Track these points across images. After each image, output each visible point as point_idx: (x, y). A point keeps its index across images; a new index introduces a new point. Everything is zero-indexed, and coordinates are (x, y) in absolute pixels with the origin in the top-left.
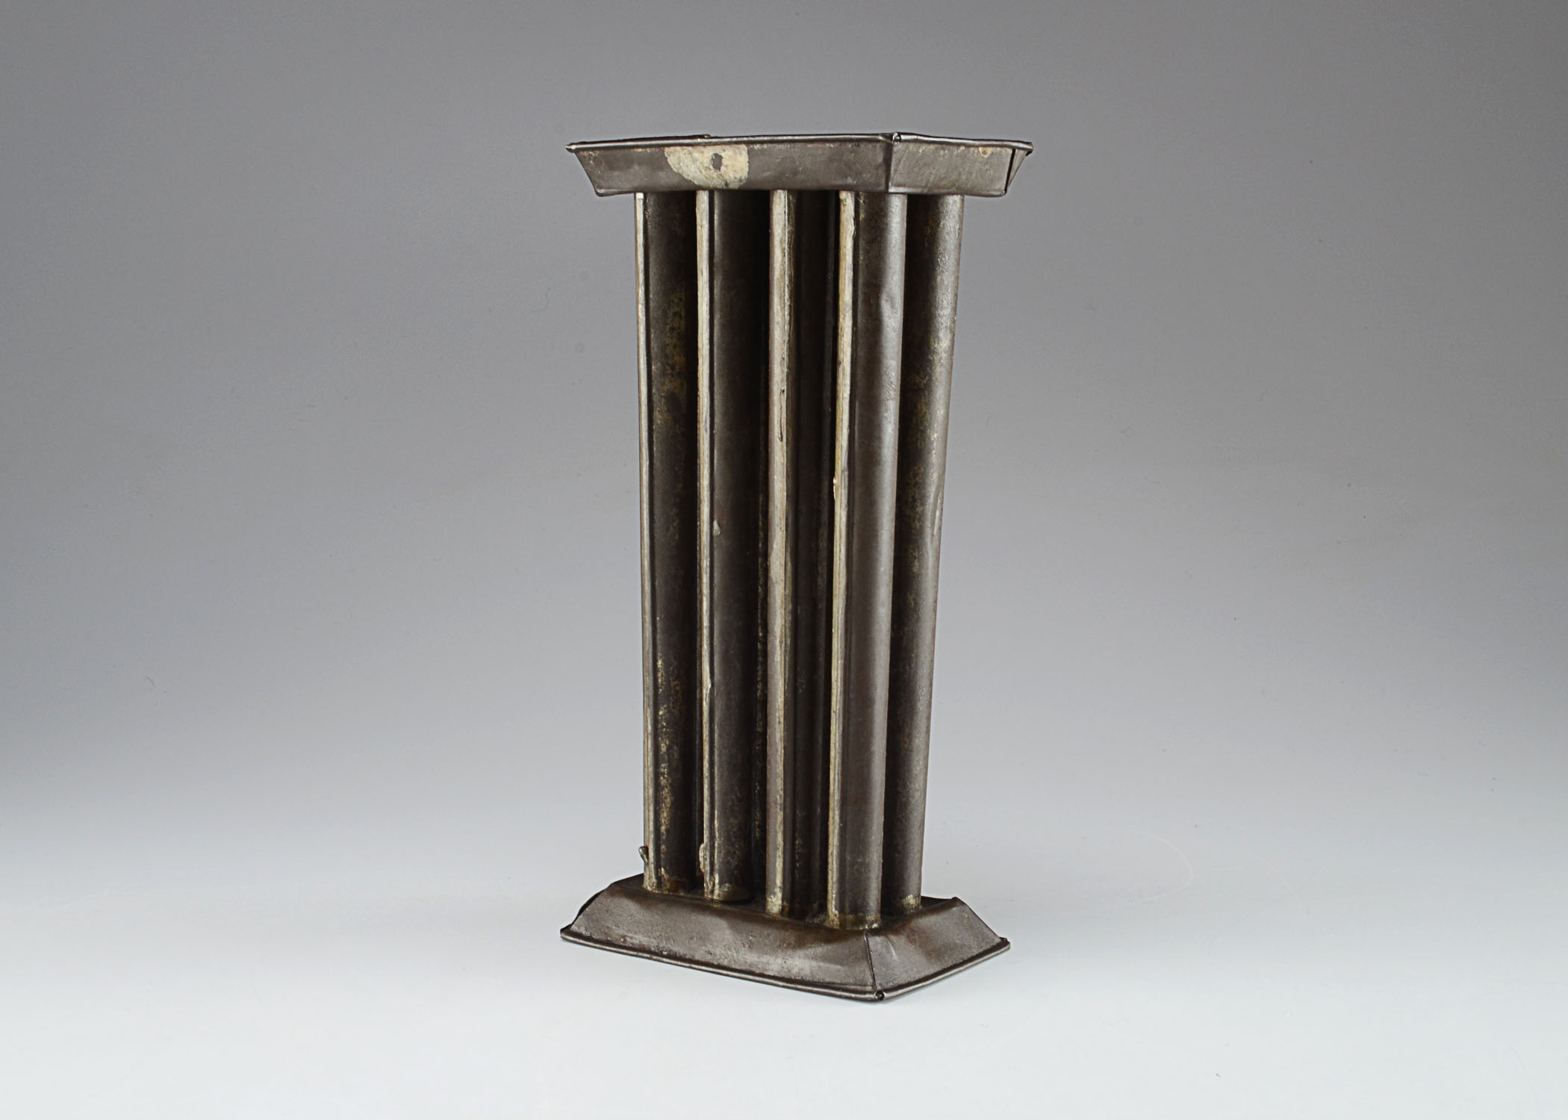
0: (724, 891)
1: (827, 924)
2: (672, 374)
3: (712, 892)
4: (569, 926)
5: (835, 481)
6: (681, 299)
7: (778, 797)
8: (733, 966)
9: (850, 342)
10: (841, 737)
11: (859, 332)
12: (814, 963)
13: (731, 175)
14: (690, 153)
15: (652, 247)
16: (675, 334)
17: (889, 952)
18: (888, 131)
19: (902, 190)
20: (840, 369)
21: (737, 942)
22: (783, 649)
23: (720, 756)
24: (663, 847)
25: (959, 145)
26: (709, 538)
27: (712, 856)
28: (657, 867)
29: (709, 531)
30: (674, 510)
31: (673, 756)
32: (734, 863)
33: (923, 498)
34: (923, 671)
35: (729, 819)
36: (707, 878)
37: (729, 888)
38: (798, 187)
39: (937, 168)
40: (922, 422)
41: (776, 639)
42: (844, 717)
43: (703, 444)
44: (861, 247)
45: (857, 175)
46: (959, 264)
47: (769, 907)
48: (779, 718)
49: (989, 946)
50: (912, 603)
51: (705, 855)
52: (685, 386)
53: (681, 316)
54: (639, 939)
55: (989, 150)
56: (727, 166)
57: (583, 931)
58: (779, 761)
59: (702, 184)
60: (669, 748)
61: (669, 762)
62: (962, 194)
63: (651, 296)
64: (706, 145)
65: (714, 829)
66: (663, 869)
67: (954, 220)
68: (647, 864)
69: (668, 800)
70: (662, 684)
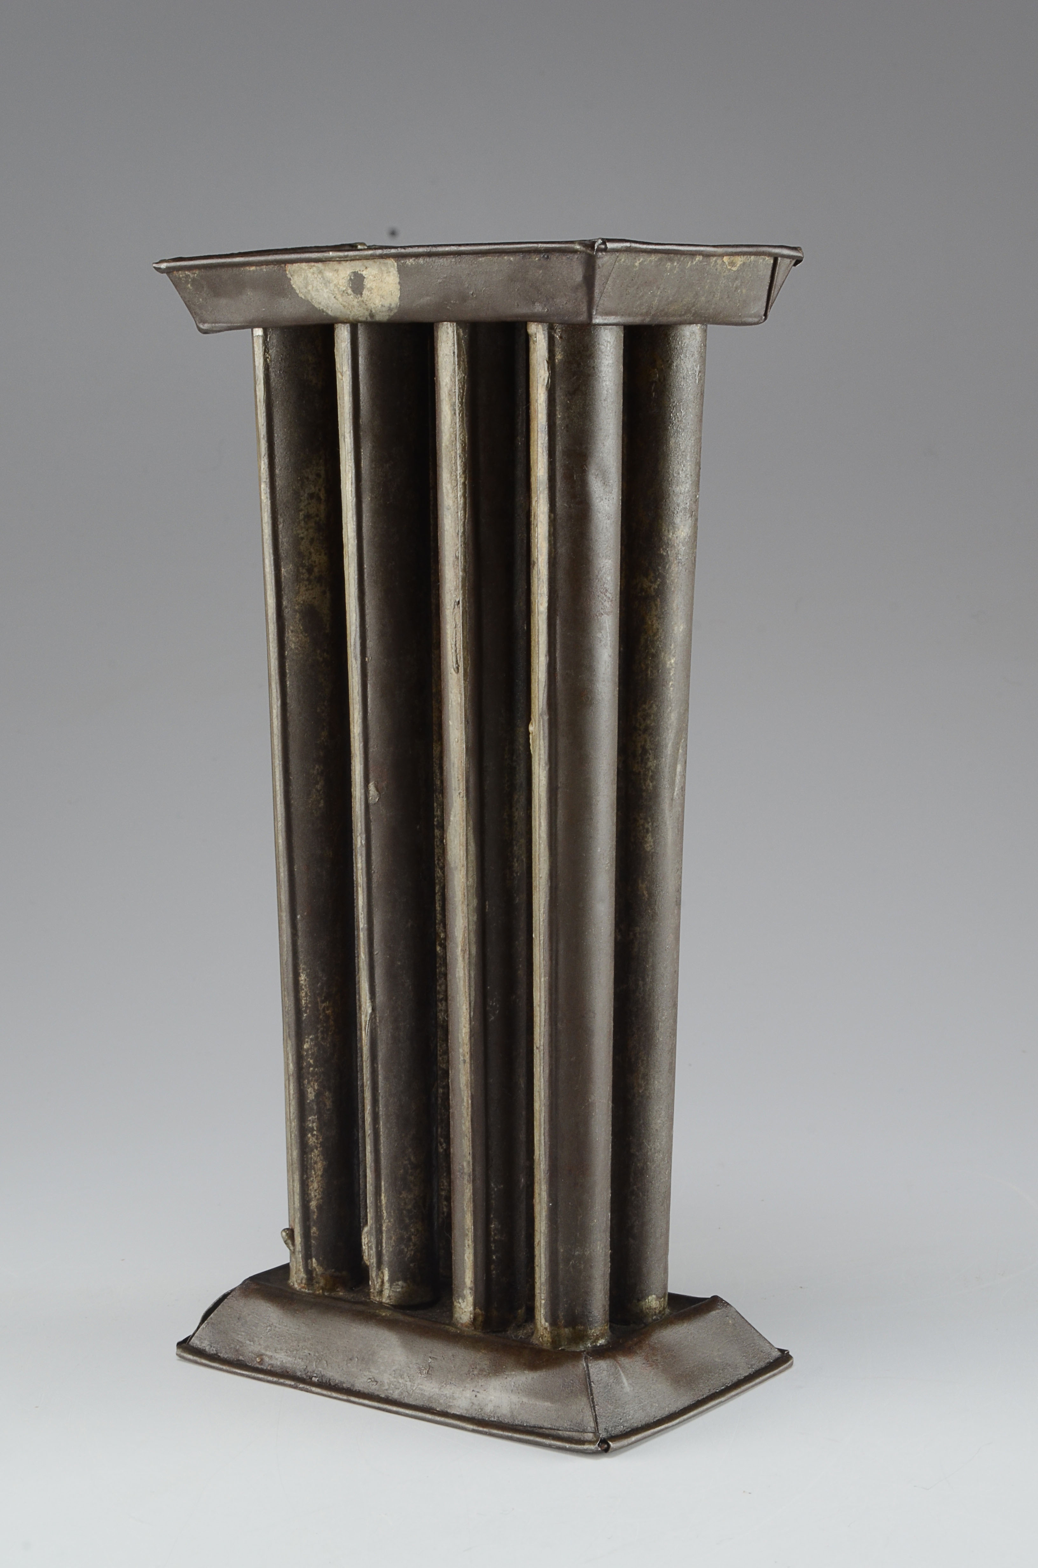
0: (396, 1292)
1: (534, 1340)
2: (308, 580)
3: (381, 1292)
4: (186, 1340)
5: (531, 728)
6: (318, 475)
7: (465, 1164)
8: (406, 1401)
9: (547, 534)
10: (547, 1084)
11: (559, 521)
12: (515, 1398)
13: (377, 302)
14: (320, 272)
15: (277, 403)
16: (312, 524)
17: (618, 1381)
18: (588, 237)
19: (612, 319)
20: (534, 572)
21: (411, 1366)
22: (467, 961)
23: (386, 1106)
24: (314, 1229)
25: (693, 254)
26: (363, 807)
27: (379, 1243)
28: (307, 1257)
29: (363, 797)
30: (317, 767)
31: (325, 1105)
32: (409, 1253)
33: (657, 749)
34: (663, 987)
35: (401, 1194)
36: (373, 1273)
37: (402, 1287)
38: (469, 316)
39: (662, 287)
40: (653, 642)
41: (457, 947)
42: (551, 1057)
43: (353, 678)
44: (558, 401)
45: (547, 299)
46: (701, 421)
47: (456, 1315)
48: (464, 1056)
49: (762, 1364)
50: (645, 893)
51: (369, 1242)
52: (328, 594)
53: (319, 499)
54: (280, 1358)
55: (739, 260)
56: (370, 290)
57: (205, 1345)
58: (465, 1115)
59: (338, 314)
60: (319, 1094)
61: (320, 1113)
62: (702, 323)
63: (277, 471)
64: (340, 260)
65: (381, 1206)
66: (314, 1260)
67: (692, 359)
68: (293, 1253)
69: (319, 1165)
70: (307, 1007)
